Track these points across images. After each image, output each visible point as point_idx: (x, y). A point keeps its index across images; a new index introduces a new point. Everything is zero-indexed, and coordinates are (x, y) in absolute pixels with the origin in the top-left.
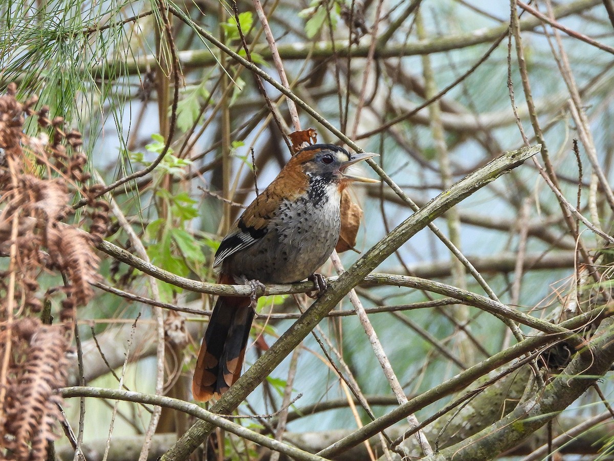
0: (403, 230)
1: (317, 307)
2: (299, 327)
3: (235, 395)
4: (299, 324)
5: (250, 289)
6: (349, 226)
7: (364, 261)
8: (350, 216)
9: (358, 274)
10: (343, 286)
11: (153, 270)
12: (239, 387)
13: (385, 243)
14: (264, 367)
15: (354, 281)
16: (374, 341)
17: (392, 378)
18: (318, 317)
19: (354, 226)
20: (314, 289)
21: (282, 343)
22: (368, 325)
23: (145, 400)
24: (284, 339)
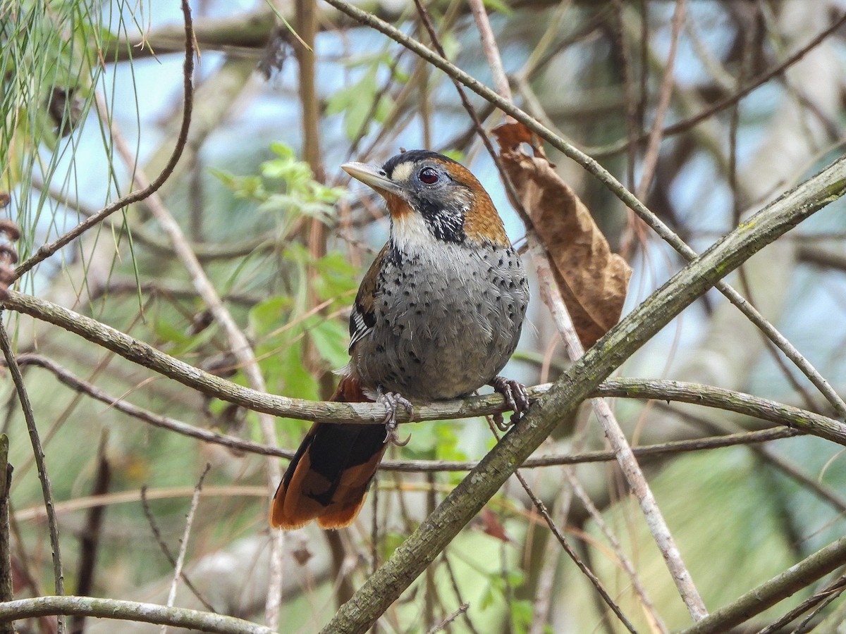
0: (668, 295)
1: (511, 441)
2: (480, 479)
3: (364, 608)
4: (480, 473)
5: (384, 409)
6: (607, 298)
7: (598, 354)
8: (607, 279)
9: (587, 379)
10: (560, 401)
11: (195, 376)
12: (372, 591)
13: (636, 319)
14: (416, 554)
15: (578, 393)
16: (648, 509)
17: (682, 575)
18: (513, 460)
19: (616, 298)
20: (507, 407)
21: (449, 509)
22: (638, 480)
23: (175, 619)
24: (453, 502)
